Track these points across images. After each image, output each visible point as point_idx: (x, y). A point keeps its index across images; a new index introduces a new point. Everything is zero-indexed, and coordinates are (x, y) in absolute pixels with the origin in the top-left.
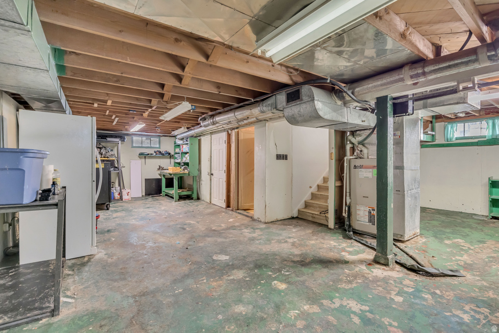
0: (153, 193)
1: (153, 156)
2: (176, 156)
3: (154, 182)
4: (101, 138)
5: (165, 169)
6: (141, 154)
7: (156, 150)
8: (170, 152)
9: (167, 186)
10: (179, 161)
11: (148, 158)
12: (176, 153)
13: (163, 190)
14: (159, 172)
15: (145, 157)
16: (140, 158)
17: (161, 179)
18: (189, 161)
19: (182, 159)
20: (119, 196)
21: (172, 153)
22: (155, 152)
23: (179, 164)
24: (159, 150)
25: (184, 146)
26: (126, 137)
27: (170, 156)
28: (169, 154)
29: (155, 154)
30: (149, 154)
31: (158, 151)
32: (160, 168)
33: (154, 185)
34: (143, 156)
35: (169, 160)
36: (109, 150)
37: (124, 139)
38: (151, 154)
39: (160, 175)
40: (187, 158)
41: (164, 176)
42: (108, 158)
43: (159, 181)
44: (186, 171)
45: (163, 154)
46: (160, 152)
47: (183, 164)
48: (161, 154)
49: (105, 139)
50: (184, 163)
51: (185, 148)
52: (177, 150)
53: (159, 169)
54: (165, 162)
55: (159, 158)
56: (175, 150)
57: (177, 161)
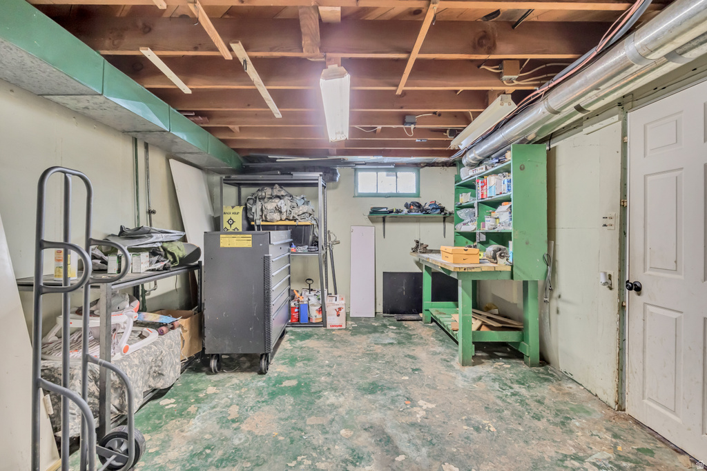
0: (402, 308)
1: (401, 217)
2: (462, 214)
3: (405, 281)
4: (282, 174)
5: (431, 251)
6: (374, 211)
7: (409, 201)
8: (443, 205)
9: (436, 298)
10: (470, 228)
11: (392, 222)
12: (461, 207)
13: (424, 307)
14: (415, 257)
15: (384, 218)
16: (373, 221)
17: (422, 273)
18: (510, 229)
19: (481, 221)
20: (320, 316)
21: (450, 208)
22: (407, 206)
23: (471, 236)
24: (416, 200)
25: (492, 180)
26: (338, 169)
27: (445, 216)
28: (442, 209)
29: (406, 211)
30: (391, 212)
31: (414, 204)
32: (419, 247)
33: (403, 288)
34: (380, 216)
35: (441, 225)
36: (300, 203)
37: (335, 173)
38: (398, 212)
39: (418, 264)
40: (501, 220)
41: (428, 268)
42: (295, 220)
43: (416, 279)
44: (502, 264)
45: (426, 211)
46: (419, 206)
47: (483, 238)
48: (420, 211)
49: (290, 174)
50: (487, 234)
51: (495, 186)
52: (465, 198)
53: (415, 250)
54: (431, 232)
55: (417, 220)
56: (457, 198)
57: (464, 229)
